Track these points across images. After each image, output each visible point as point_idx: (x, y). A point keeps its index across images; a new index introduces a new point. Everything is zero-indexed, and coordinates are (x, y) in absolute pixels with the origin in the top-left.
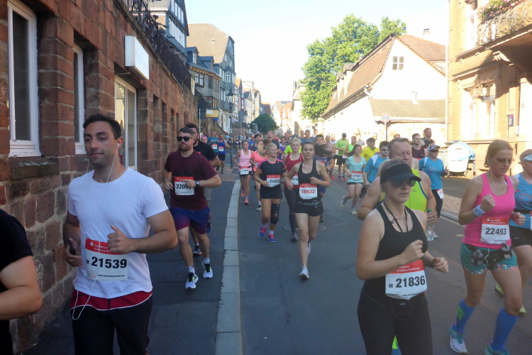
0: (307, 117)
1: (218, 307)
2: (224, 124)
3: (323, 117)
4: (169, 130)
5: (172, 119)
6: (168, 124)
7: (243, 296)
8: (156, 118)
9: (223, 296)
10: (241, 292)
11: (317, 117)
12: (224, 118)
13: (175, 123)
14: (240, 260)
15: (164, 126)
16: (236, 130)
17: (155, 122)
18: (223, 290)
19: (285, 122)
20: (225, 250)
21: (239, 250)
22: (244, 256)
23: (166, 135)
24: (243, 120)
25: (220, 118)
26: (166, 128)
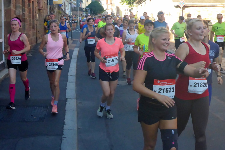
0: (125, 3)
1: (61, 140)
2: (66, 8)
3: (137, 3)
4: (26, 13)
5: (29, 5)
6: (26, 9)
7: (79, 132)
8: (18, 5)
9: (65, 132)
10: (78, 129)
11: (133, 3)
12: (66, 4)
13: (31, 8)
14: (77, 106)
15: (23, 10)
16: (75, 12)
17: (16, 7)
18: (65, 127)
19: (109, 7)
20: (67, 99)
21: (77, 99)
22: (80, 103)
23: (25, 17)
24: (80, 5)
25: (63, 4)
26: (25, 12)
